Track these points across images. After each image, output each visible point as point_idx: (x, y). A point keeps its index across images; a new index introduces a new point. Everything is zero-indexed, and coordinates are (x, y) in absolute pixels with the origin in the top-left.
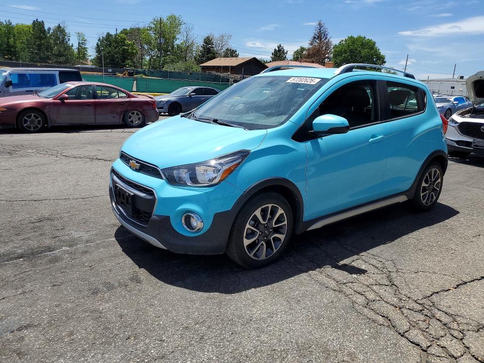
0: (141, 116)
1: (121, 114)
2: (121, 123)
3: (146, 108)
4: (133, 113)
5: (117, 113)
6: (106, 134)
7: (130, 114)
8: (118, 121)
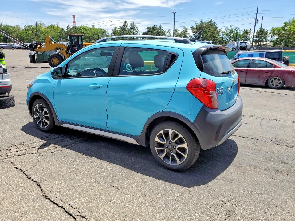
0: (281, 81)
1: (265, 79)
2: (264, 85)
3: (287, 75)
4: (275, 79)
5: (263, 78)
6: (250, 91)
7: (273, 79)
8: (262, 83)
